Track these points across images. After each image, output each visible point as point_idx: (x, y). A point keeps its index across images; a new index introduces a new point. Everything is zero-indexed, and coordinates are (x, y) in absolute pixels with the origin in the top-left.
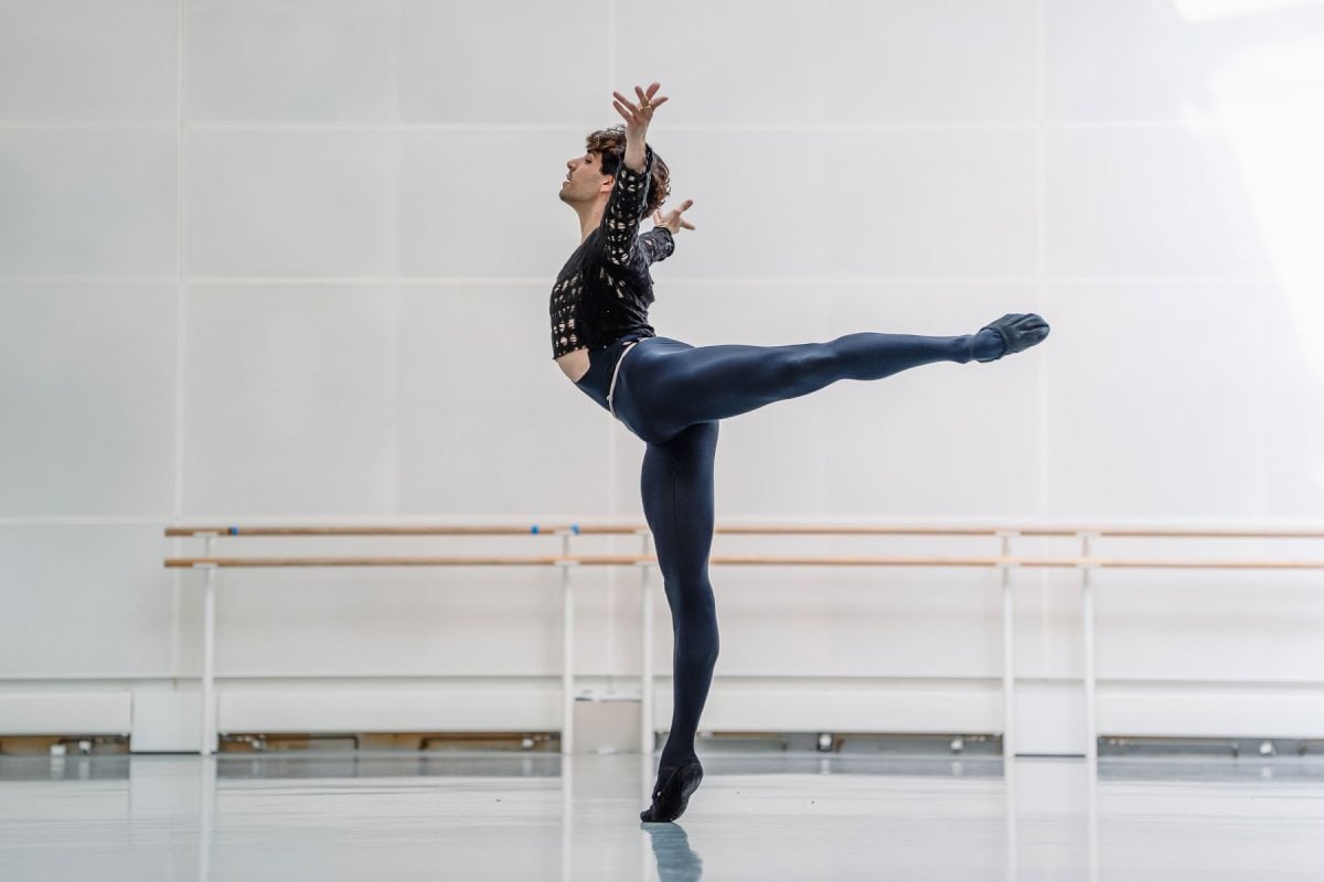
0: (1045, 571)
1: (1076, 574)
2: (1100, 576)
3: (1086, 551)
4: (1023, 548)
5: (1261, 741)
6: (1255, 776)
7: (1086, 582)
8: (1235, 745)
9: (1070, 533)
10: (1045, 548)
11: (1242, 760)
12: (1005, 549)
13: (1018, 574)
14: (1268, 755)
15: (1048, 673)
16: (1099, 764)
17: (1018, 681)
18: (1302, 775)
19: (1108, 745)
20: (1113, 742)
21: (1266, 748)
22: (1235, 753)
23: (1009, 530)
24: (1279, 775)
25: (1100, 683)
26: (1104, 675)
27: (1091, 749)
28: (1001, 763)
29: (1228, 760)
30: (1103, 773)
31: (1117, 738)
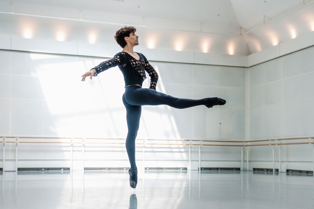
0: (10, 143)
1: (15, 144)
2: (19, 144)
3: (17, 140)
4: (7, 140)
5: (42, 168)
6: (41, 173)
7: (17, 145)
8: (38, 169)
9: (14, 137)
10: (10, 140)
11: (40, 171)
12: (4, 140)
13: (6, 144)
14: (43, 170)
15: (10, 158)
16: (18, 172)
17: (5, 160)
18: (48, 173)
19: (19, 169)
20: (20, 169)
21: (43, 169)
22: (38, 170)
23: (5, 137)
24: (45, 173)
25: (18, 160)
26: (19, 159)
27: (17, 170)
28: (2, 172)
29: (37, 171)
30: (18, 174)
31: (21, 168)
